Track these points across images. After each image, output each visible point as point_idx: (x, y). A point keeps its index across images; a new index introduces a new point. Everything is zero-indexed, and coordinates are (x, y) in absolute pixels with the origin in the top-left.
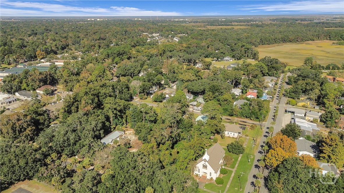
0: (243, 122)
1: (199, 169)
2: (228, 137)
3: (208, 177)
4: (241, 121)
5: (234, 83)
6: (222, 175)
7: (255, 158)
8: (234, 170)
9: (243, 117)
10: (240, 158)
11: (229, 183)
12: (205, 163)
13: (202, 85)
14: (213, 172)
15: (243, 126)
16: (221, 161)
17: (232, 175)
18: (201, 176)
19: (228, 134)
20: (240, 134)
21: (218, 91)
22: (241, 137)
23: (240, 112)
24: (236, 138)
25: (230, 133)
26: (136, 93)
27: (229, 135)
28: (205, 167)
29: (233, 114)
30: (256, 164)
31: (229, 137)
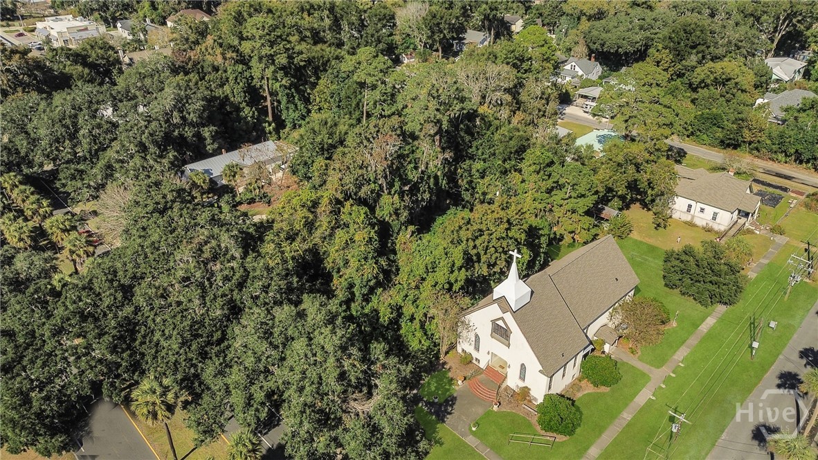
0: (778, 175)
1: (477, 336)
2: (686, 223)
3: (513, 382)
4: (768, 172)
5: (778, 37)
6: (588, 388)
7: (795, 336)
8: (658, 375)
9: (781, 157)
10: (710, 321)
11: (607, 438)
12: (500, 314)
13: (641, 28)
14: (534, 366)
15: (771, 190)
16: (604, 319)
17: (637, 399)
18: (482, 365)
19: (689, 211)
20: (743, 220)
21: (701, 48)
22: (749, 232)
23: (775, 134)
24: (721, 235)
25: (696, 207)
26: (412, 46)
27: (693, 217)
28: (501, 332)
29: (740, 139)
30: (790, 368)
31: (691, 224)
